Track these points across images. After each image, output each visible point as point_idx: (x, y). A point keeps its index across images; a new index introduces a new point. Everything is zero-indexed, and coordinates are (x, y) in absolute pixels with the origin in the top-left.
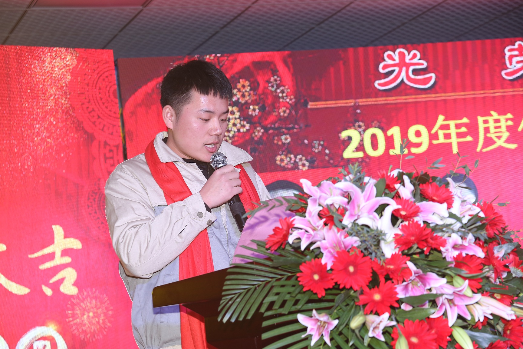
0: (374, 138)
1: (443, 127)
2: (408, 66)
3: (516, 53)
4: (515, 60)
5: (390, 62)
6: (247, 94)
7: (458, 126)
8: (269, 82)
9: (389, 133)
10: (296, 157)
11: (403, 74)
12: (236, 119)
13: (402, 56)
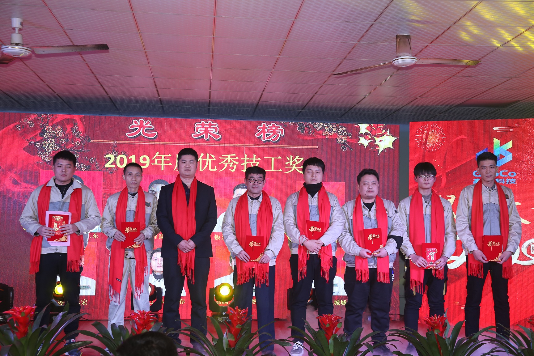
0: (122, 159)
1: (157, 158)
2: (144, 127)
3: (201, 126)
4: (199, 129)
5: (135, 125)
6: (60, 133)
7: (165, 158)
8: (72, 128)
9: (130, 158)
10: (80, 165)
11: (141, 131)
12: (53, 144)
13: (142, 123)
